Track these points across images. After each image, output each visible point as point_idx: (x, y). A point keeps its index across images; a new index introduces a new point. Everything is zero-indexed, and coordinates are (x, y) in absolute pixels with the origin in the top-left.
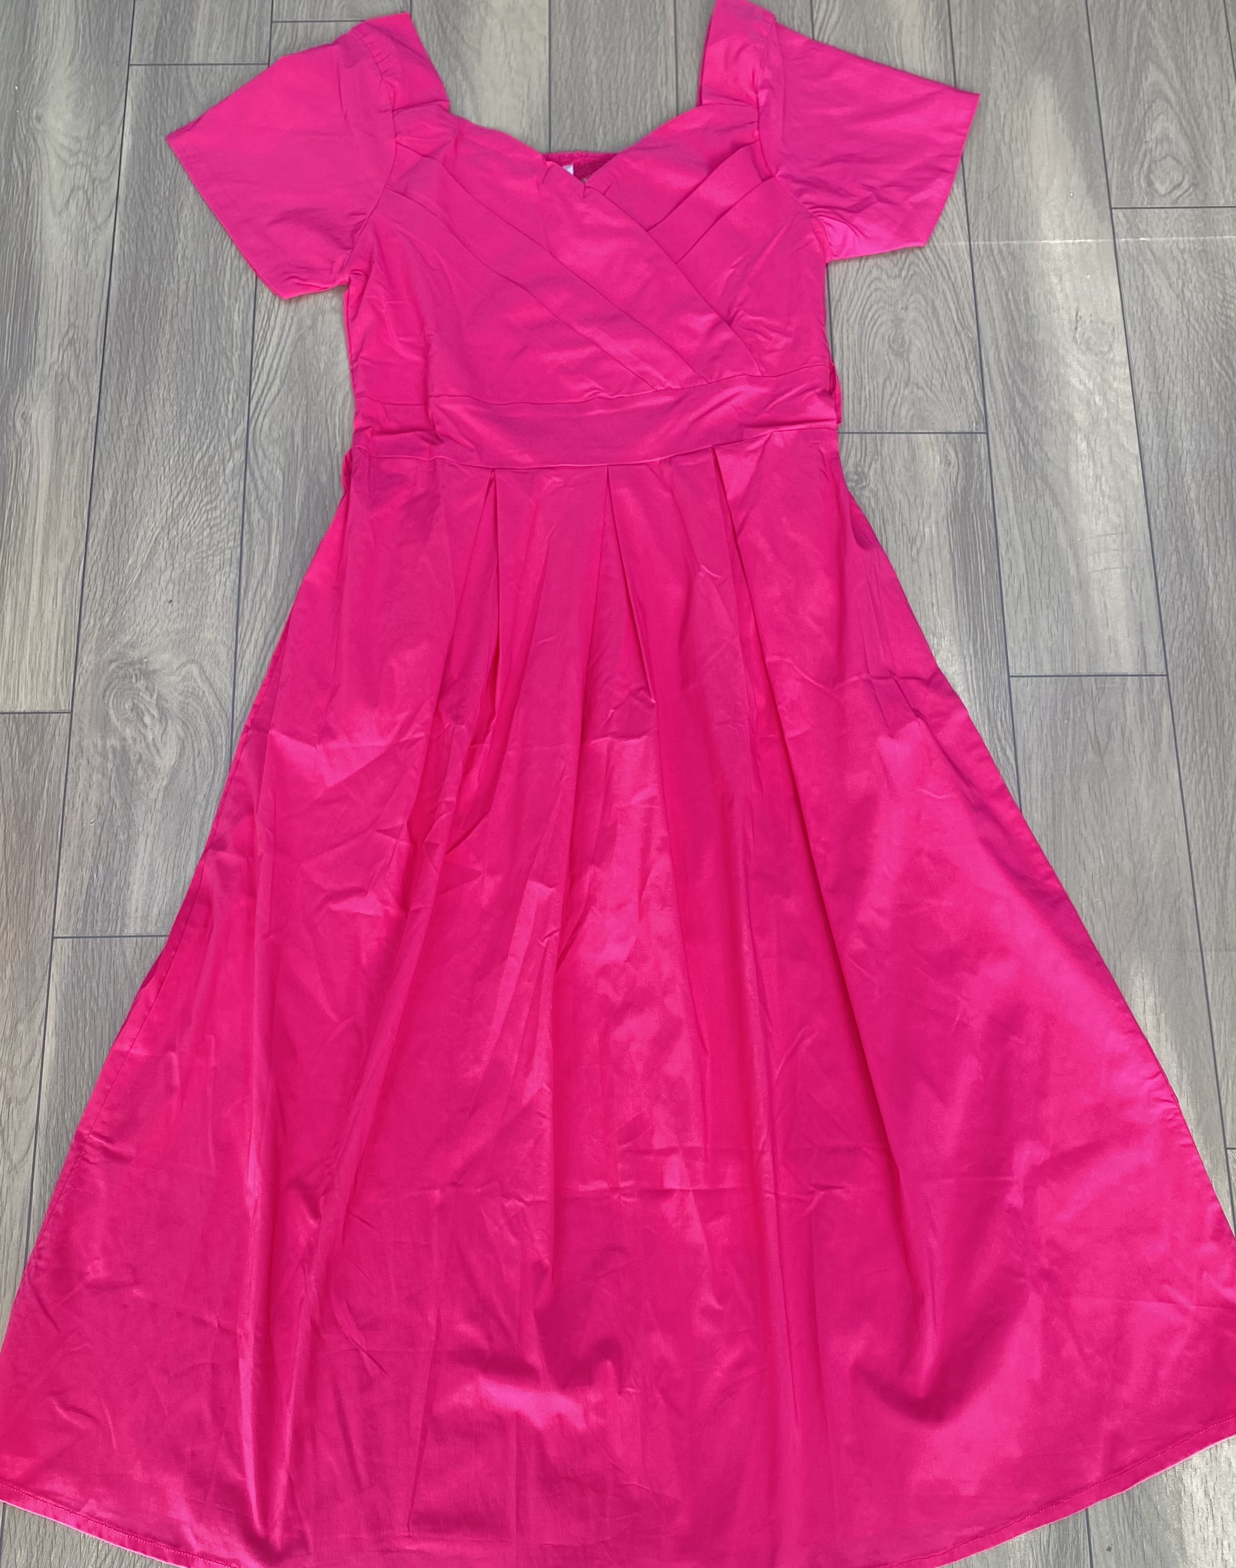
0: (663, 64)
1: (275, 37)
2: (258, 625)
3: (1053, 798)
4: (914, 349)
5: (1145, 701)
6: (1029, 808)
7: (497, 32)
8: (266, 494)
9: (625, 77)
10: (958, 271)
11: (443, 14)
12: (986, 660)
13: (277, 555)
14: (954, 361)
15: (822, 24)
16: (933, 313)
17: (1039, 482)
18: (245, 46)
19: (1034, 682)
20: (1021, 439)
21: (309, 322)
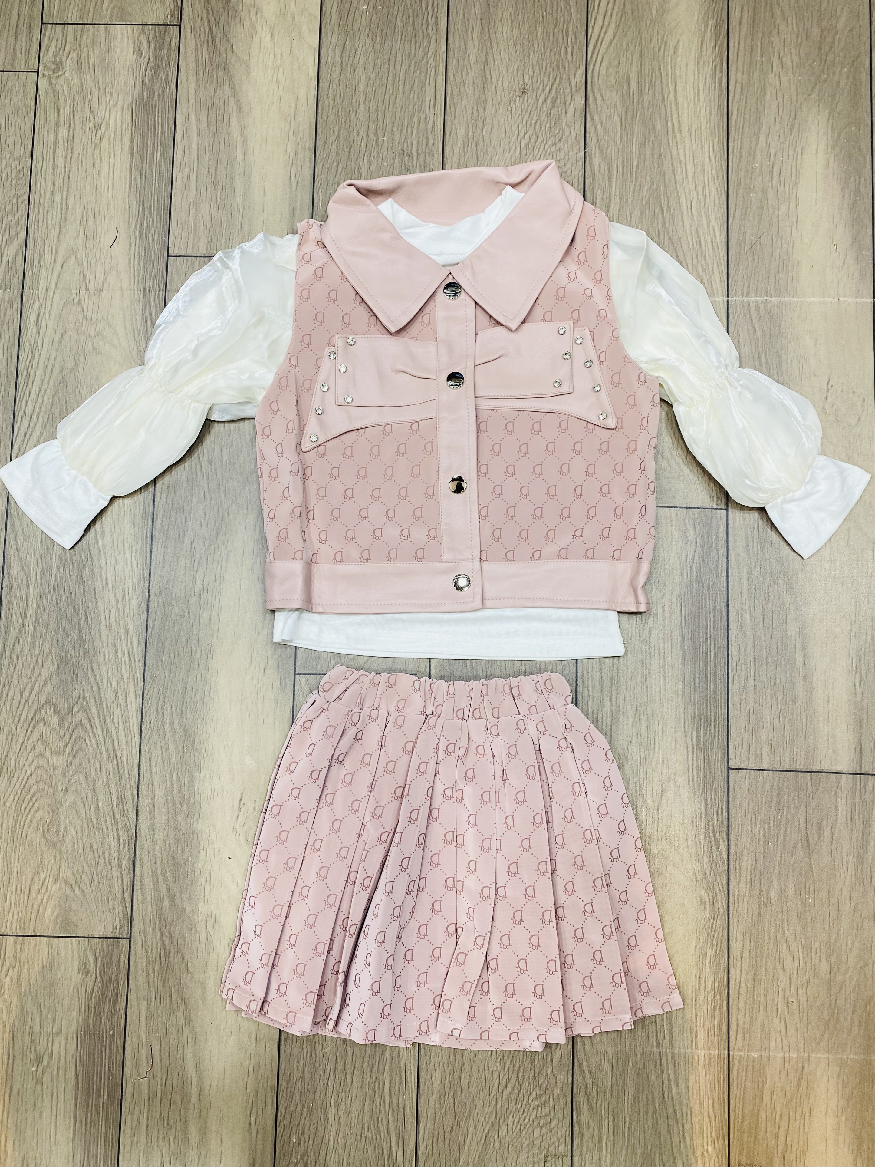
0: (433, 85)
1: (45, 41)
2: (15, 682)
3: (760, 895)
5: (857, 799)
6: (736, 905)
7: (267, 40)
8: (25, 546)
9: (394, 97)
11: (213, 21)
12: (707, 751)
13: (34, 610)
15: (597, 42)
17: (774, 564)
18: (14, 49)
21: (70, 364)
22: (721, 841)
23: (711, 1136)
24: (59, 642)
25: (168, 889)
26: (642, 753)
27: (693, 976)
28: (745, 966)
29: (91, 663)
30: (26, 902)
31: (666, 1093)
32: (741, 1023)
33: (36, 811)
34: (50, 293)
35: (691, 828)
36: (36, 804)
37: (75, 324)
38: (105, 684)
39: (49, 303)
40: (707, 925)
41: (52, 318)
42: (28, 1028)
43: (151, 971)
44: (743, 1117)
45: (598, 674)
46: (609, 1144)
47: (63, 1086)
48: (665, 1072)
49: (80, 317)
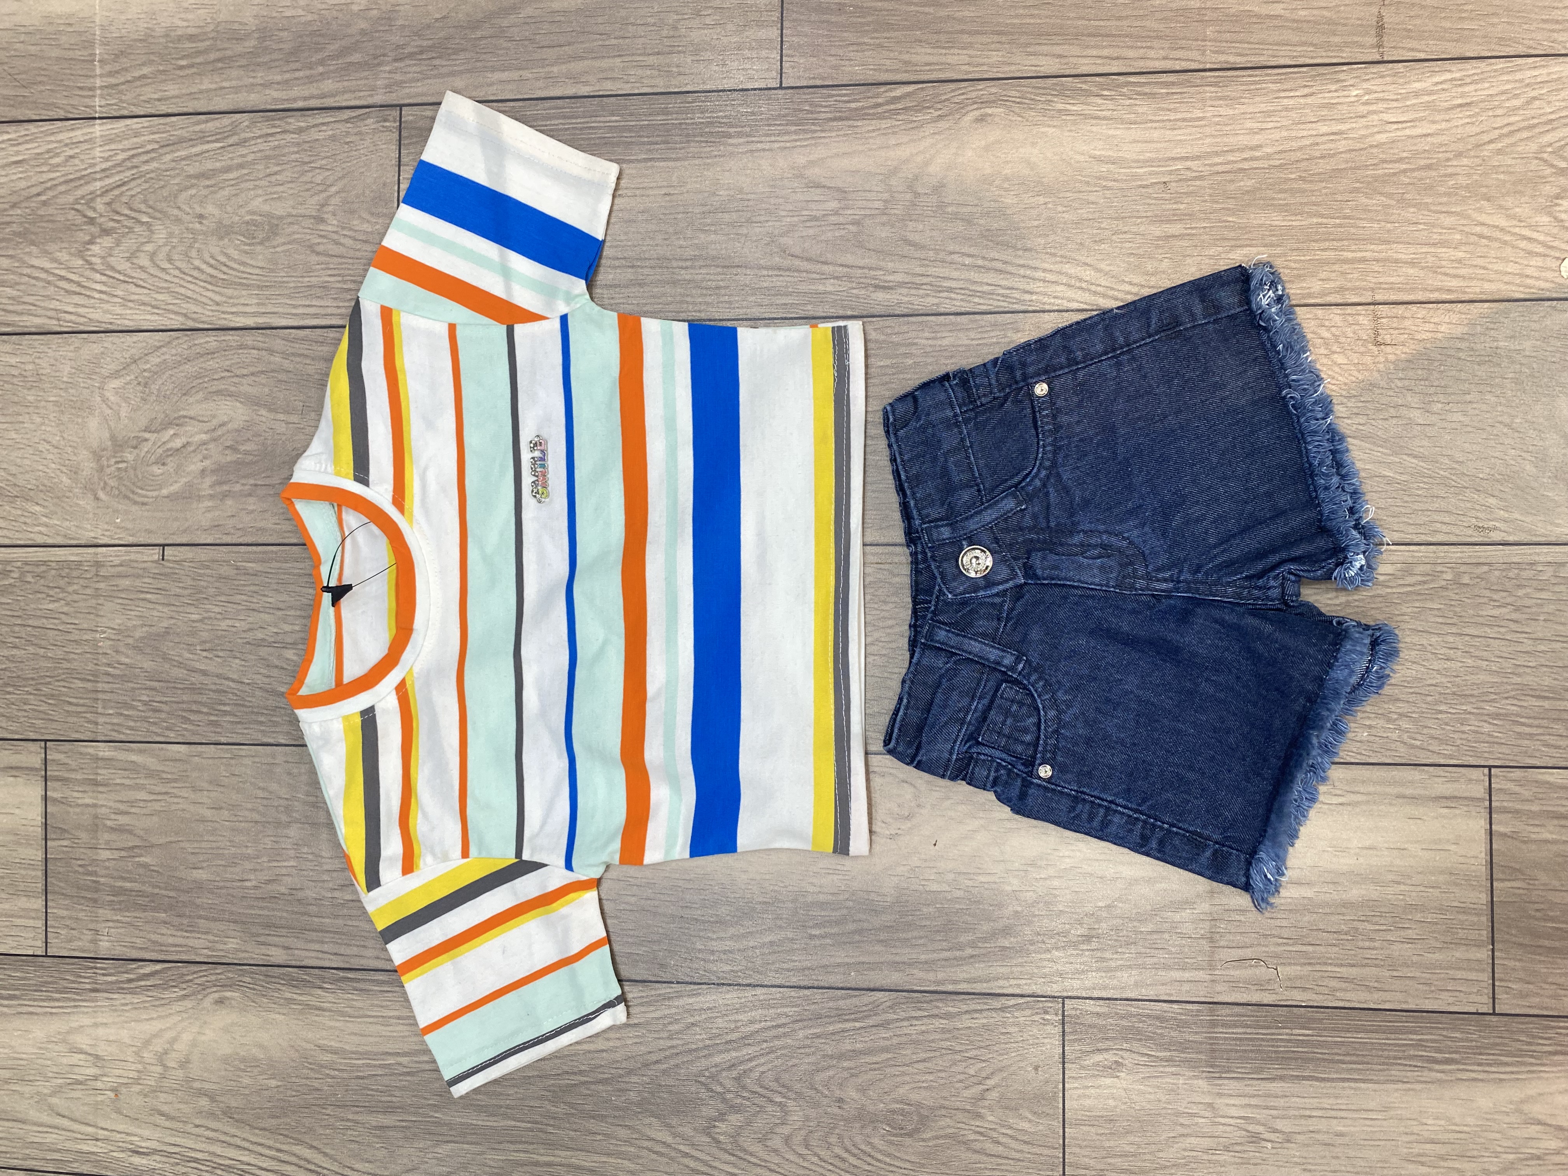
3: (969, 33)
4: (266, 208)
6: (985, 68)
10: (143, 138)
12: (756, 120)
14: (286, 150)
16: (208, 178)
17: (479, 34)
19: (790, 52)
20: (411, 55)
21: (204, 1102)
22: (887, 94)
23: (1336, 91)
24: (617, 1114)
25: (985, 940)
26: (762, 218)
27: (1094, 129)
28: (1075, 50)
29: (646, 1065)
30: (1011, 1162)
31: (1272, 163)
32: (1162, 53)
33: (873, 1147)
34: (102, 1134)
35: (871, 141)
36: (863, 1147)
37: (146, 1096)
38: (679, 1042)
39: (118, 1136)
40: (1017, 110)
41: (139, 1131)
42: (1205, 1157)
43: (1113, 964)
44: (1304, 44)
45: (646, 289)
46: (1353, 247)
47: (1294, 1099)
48: (1240, 166)
49: (136, 1088)
